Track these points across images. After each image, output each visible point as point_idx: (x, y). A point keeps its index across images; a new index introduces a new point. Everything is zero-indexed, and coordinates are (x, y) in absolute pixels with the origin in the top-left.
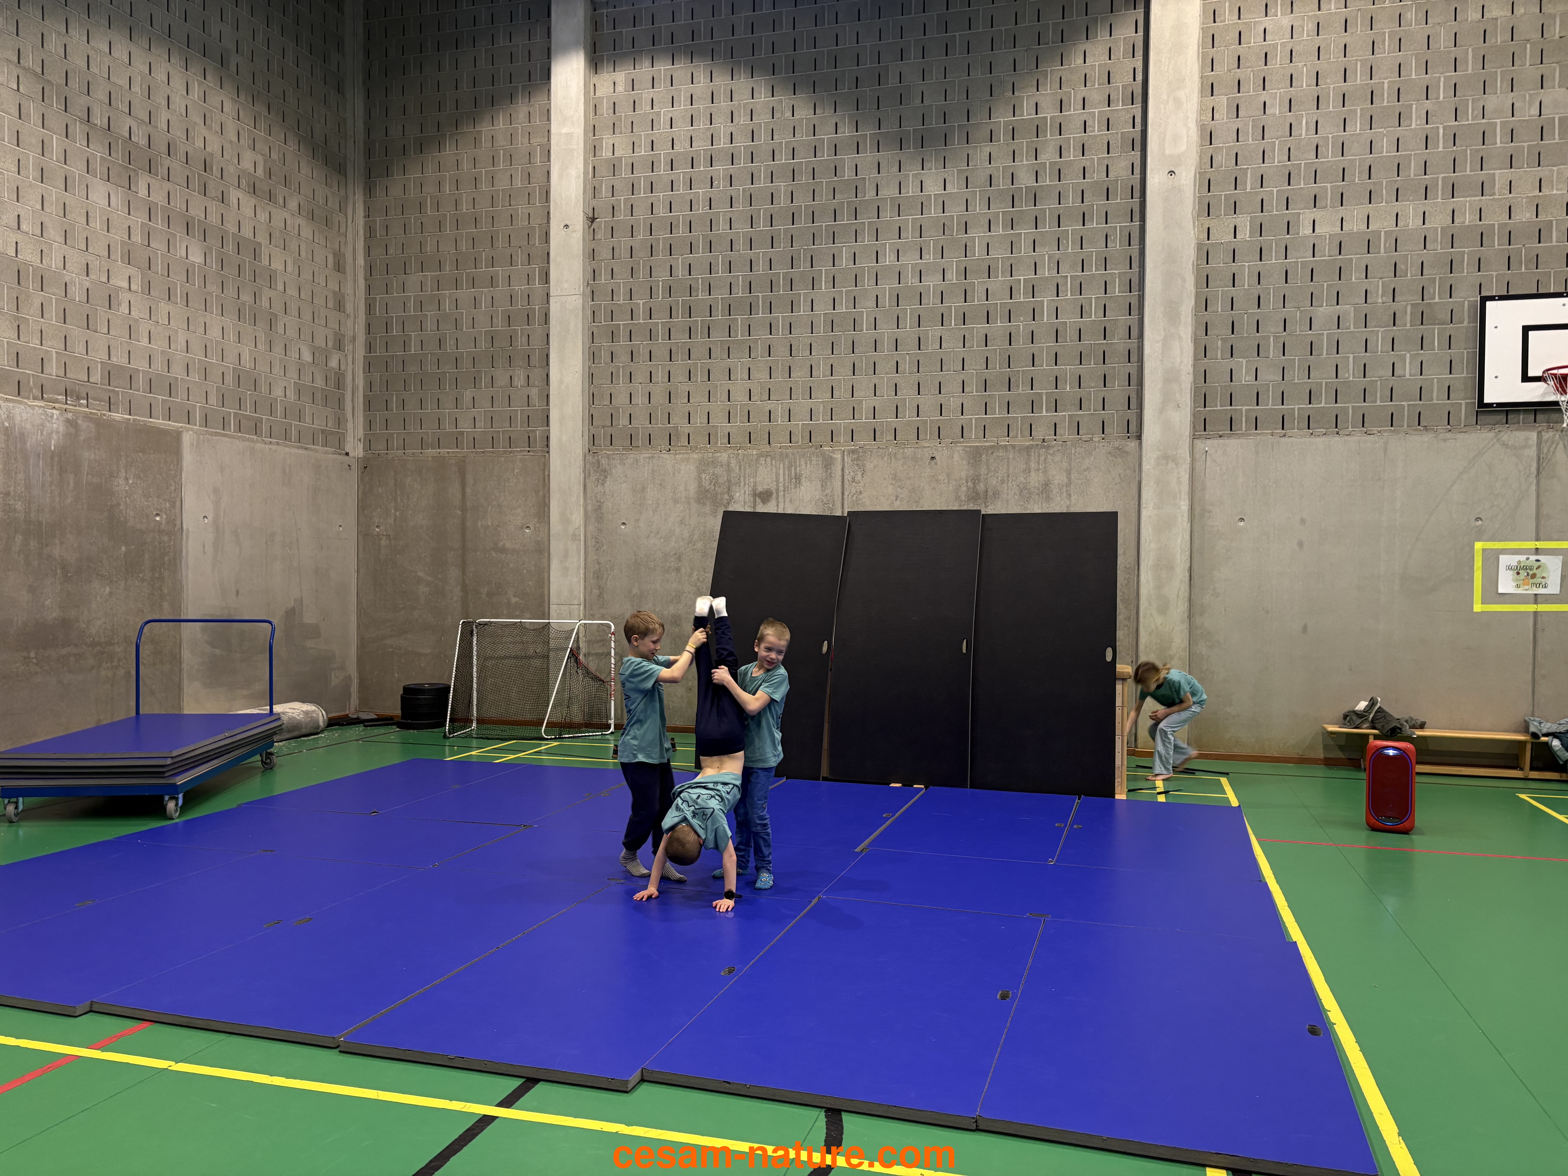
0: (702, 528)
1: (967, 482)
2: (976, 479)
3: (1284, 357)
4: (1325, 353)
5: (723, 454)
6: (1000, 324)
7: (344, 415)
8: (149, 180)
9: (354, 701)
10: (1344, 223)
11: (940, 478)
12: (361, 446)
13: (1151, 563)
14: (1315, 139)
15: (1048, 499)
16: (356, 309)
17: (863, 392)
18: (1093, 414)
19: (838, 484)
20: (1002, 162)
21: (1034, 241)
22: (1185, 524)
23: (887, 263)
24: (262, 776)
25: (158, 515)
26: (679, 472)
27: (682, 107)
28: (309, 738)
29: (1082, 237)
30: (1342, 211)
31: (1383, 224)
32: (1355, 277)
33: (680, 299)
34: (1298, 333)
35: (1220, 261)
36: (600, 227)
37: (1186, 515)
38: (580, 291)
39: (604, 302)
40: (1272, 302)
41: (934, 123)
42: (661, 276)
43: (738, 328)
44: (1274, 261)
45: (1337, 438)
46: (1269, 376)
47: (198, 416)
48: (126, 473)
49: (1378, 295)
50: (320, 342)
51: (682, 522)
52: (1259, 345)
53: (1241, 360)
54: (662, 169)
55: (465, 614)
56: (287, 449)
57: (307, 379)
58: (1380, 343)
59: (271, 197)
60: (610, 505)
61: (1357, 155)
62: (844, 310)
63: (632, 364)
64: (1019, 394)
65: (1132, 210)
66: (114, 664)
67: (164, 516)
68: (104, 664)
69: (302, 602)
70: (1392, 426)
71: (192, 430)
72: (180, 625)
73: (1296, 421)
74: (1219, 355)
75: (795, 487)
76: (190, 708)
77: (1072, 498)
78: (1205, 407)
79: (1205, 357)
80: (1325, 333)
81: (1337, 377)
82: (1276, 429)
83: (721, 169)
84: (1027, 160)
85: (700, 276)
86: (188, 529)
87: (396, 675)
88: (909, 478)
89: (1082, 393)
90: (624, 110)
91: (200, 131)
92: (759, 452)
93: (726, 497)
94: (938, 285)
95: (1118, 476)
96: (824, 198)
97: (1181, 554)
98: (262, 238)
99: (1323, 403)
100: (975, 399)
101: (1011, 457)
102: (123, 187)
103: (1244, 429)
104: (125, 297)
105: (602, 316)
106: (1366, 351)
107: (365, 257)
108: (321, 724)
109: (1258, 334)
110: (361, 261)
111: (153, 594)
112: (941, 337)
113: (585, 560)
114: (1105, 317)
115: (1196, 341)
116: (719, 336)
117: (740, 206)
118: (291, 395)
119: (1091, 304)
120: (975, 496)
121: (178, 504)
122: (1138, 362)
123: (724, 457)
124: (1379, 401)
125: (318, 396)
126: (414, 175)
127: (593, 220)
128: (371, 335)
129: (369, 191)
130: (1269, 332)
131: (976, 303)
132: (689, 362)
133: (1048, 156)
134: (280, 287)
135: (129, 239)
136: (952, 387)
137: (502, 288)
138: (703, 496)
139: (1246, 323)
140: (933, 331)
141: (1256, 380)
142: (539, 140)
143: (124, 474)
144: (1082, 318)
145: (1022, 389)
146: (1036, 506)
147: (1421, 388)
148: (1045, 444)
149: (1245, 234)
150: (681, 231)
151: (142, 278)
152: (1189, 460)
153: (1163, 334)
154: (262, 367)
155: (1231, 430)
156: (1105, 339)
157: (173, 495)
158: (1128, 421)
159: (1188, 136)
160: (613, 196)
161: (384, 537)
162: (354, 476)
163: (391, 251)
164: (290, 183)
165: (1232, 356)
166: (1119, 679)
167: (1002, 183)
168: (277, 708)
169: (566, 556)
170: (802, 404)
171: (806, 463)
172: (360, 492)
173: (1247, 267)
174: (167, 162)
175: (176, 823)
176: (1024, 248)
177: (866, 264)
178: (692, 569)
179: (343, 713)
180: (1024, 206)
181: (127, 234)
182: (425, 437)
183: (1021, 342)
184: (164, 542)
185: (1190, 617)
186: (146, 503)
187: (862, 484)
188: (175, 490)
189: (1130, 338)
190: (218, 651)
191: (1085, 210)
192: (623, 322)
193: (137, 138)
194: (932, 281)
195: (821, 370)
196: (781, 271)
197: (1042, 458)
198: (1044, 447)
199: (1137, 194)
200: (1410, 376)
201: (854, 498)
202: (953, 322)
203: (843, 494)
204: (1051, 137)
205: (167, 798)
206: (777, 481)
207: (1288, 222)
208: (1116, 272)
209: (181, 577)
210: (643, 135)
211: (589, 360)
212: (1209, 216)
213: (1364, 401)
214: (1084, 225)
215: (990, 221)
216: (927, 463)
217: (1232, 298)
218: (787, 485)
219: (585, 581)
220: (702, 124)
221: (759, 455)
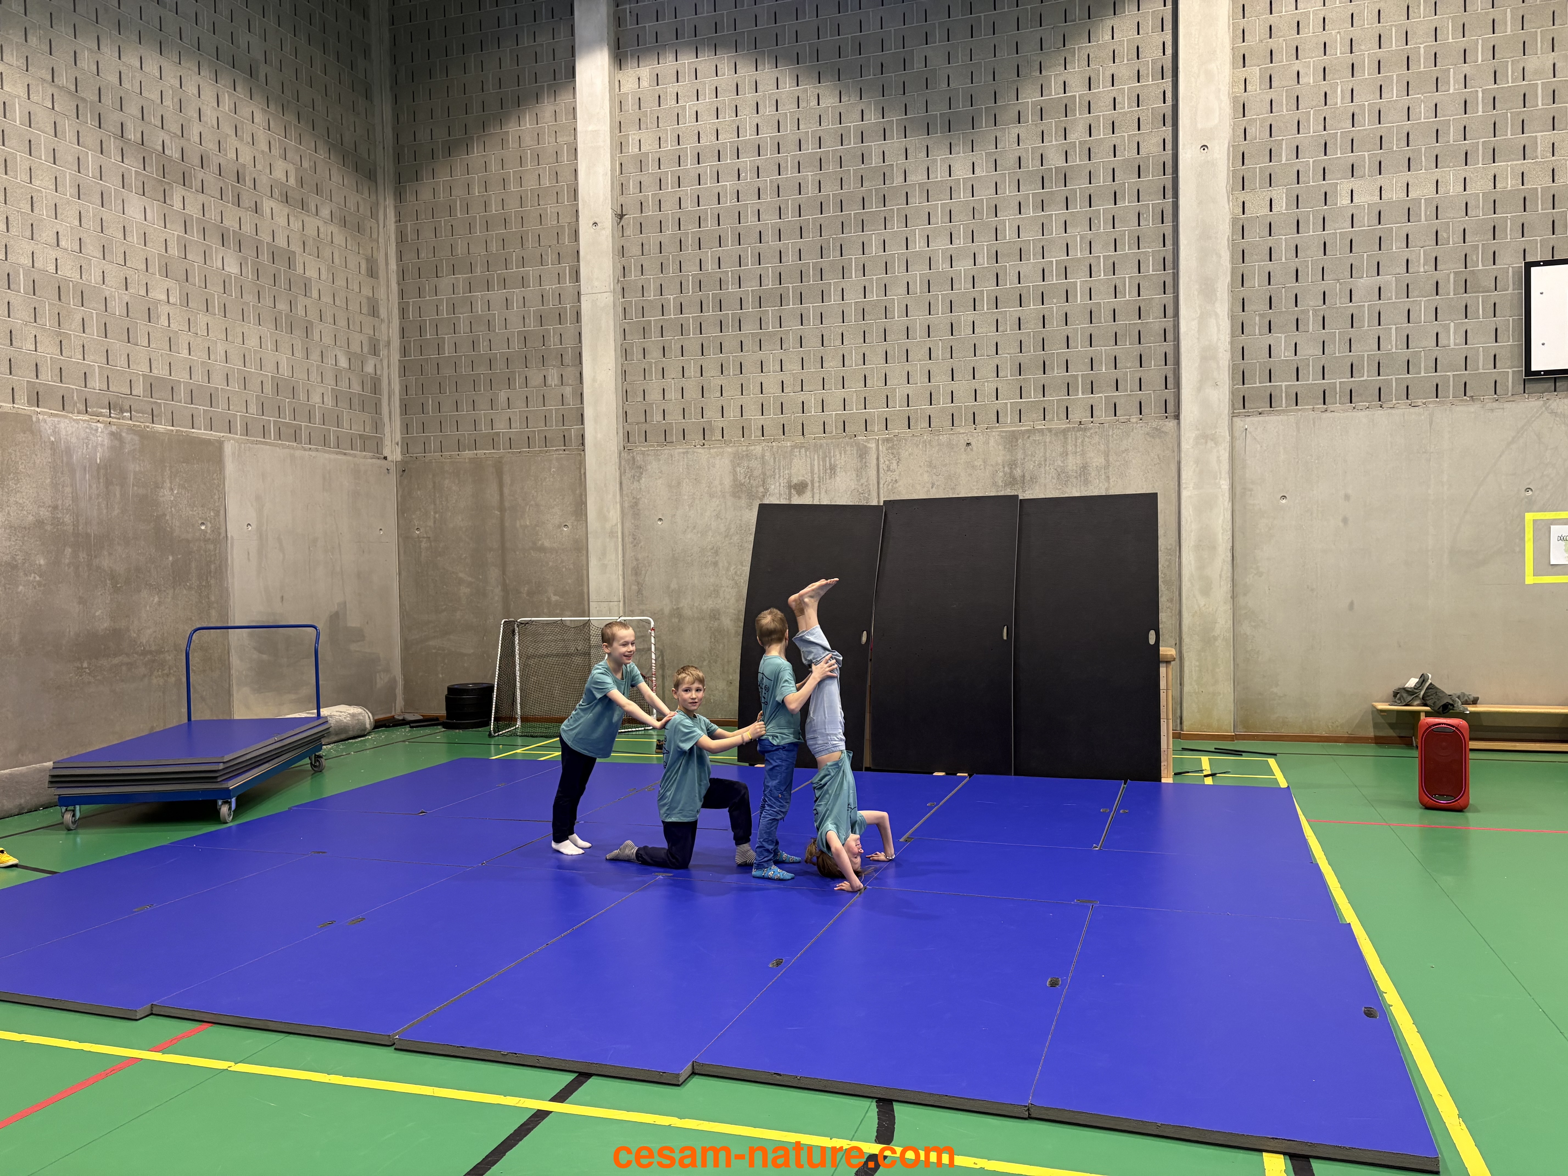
0: (738, 522)
1: (1004, 467)
2: (1013, 464)
3: (1324, 331)
4: (1366, 325)
5: (757, 447)
6: (1032, 307)
7: (381, 419)
8: (183, 193)
9: (400, 703)
10: (1383, 192)
11: (976, 463)
12: (399, 450)
13: (1192, 543)
14: (1352, 108)
15: (1086, 482)
16: (390, 314)
17: (897, 379)
18: (1130, 395)
19: (873, 473)
20: (1031, 143)
21: (1065, 222)
22: (1226, 503)
23: (918, 249)
24: (312, 778)
25: (203, 524)
26: (714, 467)
27: (707, 100)
28: (357, 740)
29: (1114, 216)
30: (1380, 180)
31: (1422, 191)
32: (1396, 246)
33: (711, 293)
34: (1337, 306)
35: (1256, 236)
36: (629, 224)
37: (1227, 495)
38: (610, 288)
39: (634, 298)
40: (1310, 275)
41: (961, 106)
42: (690, 270)
43: (769, 320)
44: (1311, 233)
45: (1380, 412)
46: (1310, 351)
47: (239, 426)
48: (171, 483)
49: (1419, 264)
50: (355, 348)
51: (718, 516)
52: (1297, 319)
53: (1280, 335)
54: (689, 163)
55: (507, 612)
56: (327, 455)
57: (343, 386)
58: (1423, 314)
59: (303, 205)
60: (646, 501)
61: (1394, 122)
62: (875, 298)
63: (664, 359)
64: (1054, 377)
65: (1164, 187)
66: (165, 672)
67: (209, 525)
68: (156, 672)
69: (346, 606)
70: (1437, 397)
71: (233, 439)
72: (228, 632)
73: (1338, 395)
74: (1257, 331)
75: (831, 478)
76: (240, 713)
77: (1111, 481)
78: (1244, 384)
79: (1243, 333)
80: (1366, 304)
81: (1379, 349)
82: (1318, 404)
83: (748, 160)
84: (1056, 140)
85: (729, 269)
86: (232, 537)
87: (441, 676)
88: (945, 465)
89: (1118, 373)
90: (650, 105)
91: (232, 143)
92: (793, 444)
93: (761, 489)
94: (969, 269)
95: (1156, 457)
96: (852, 185)
97: (1222, 533)
98: (296, 247)
99: (1366, 375)
100: (1009, 383)
101: (1048, 440)
102: (158, 201)
103: (1284, 405)
104: (164, 309)
105: (633, 312)
106: (1409, 322)
107: (397, 262)
108: (368, 726)
109: (1296, 309)
110: (393, 266)
111: (201, 603)
112: (974, 322)
113: (624, 556)
114: (1139, 296)
115: (1233, 318)
116: (750, 328)
117: (768, 197)
118: (329, 402)
119: (1125, 284)
120: (1012, 481)
121: (222, 512)
122: (1174, 341)
123: (758, 449)
124: (1423, 371)
125: (356, 401)
126: (443, 178)
127: (621, 216)
128: (405, 339)
129: (399, 196)
130: (1308, 305)
131: (1008, 286)
132: (721, 355)
133: (1077, 135)
134: (315, 294)
135: (166, 252)
136: (986, 371)
137: (533, 287)
138: (739, 489)
139: (1284, 297)
140: (965, 316)
141: (1296, 355)
142: (565, 139)
143: (169, 485)
144: (1116, 298)
145: (1057, 372)
146: (1074, 490)
147: (1466, 357)
148: (1082, 426)
149: (1281, 206)
150: (710, 224)
151: (180, 291)
152: (1228, 438)
153: (1199, 312)
154: (301, 375)
155: (1271, 407)
156: (1140, 318)
157: (217, 504)
158: (1166, 401)
159: (1220, 109)
160: (641, 192)
161: (425, 540)
162: (393, 479)
163: (423, 255)
164: (322, 192)
165: (1270, 332)
166: (1163, 662)
167: (1031, 164)
168: (324, 712)
169: (604, 554)
170: (835, 394)
171: (840, 453)
172: (399, 495)
173: (1283, 240)
174: (200, 174)
175: (230, 827)
176: (1055, 230)
177: (896, 250)
178: (729, 564)
179: (388, 715)
180: (1055, 187)
181: (164, 248)
182: (462, 439)
183: (1055, 324)
184: (209, 550)
185: (1233, 597)
186: (191, 513)
187: (897, 473)
188: (219, 499)
189: (1165, 317)
190: (265, 657)
191: (1116, 188)
192: (654, 318)
193: (170, 152)
194: (963, 266)
195: (854, 359)
196: (811, 260)
197: (1079, 441)
198: (1081, 429)
199: (1169, 170)
200: (1455, 345)
201: (890, 487)
202: (985, 306)
203: (878, 483)
204: (1080, 117)
205: (220, 802)
206: (812, 472)
207: (1326, 193)
208: (1150, 250)
209: (227, 584)
210: (669, 129)
211: (622, 356)
212: (1243, 190)
213: (1408, 373)
214: (1115, 204)
215: (1020, 203)
216: (963, 450)
217: (1269, 273)
218: (822, 475)
219: (624, 578)
220: (727, 116)
221: (793, 447)
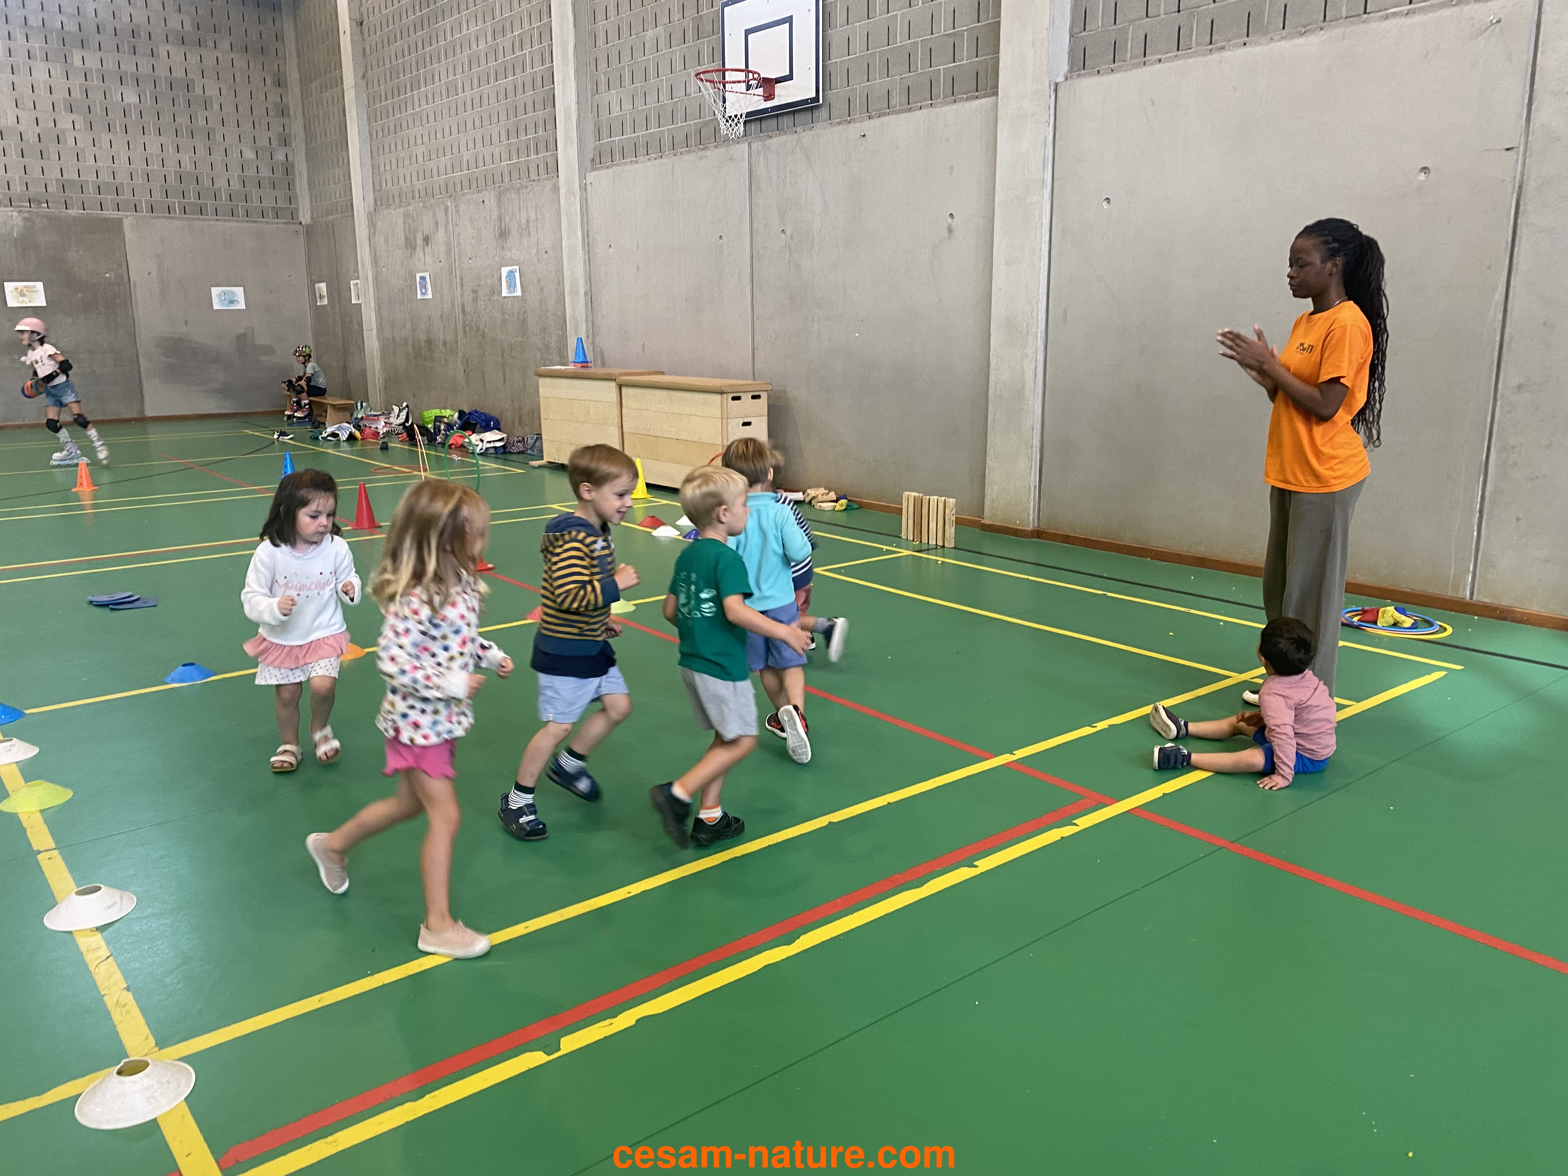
1: (498, 222)
2: (500, 219)
3: (633, 85)
4: (652, 77)
6: (510, 78)
7: (295, 194)
8: (82, 53)
11: (487, 218)
12: (308, 216)
18: (551, 155)
23: (464, 33)
25: (107, 273)
34: (638, 59)
36: (364, 28)
38: (353, 84)
40: (625, 30)
42: (387, 64)
46: (627, 106)
48: (77, 247)
50: (263, 142)
51: (402, 264)
53: (613, 91)
56: (226, 224)
57: (251, 172)
59: (201, 43)
60: (378, 252)
62: (451, 78)
64: (521, 141)
67: (113, 274)
69: (253, 329)
70: (687, 147)
71: (137, 216)
73: (642, 148)
74: (603, 88)
75: (437, 233)
78: (599, 140)
82: (633, 157)
86: (135, 281)
88: (476, 221)
92: (423, 204)
93: (414, 242)
94: (484, 47)
98: (194, 76)
99: (653, 128)
100: (505, 148)
101: (513, 198)
102: (60, 62)
103: (618, 159)
104: (71, 135)
109: (620, 65)
112: (489, 94)
116: (410, 111)
118: (236, 185)
120: (500, 234)
121: (124, 265)
123: (411, 209)
125: (265, 182)
127: (362, 23)
131: (500, 60)
135: (70, 96)
136: (495, 139)
143: (75, 249)
145: (523, 137)
151: (84, 120)
152: (579, 192)
154: (203, 168)
155: (613, 161)
157: (119, 260)
162: (301, 239)
163: (305, 67)
164: (220, 30)
165: (609, 89)
171: (439, 212)
172: (307, 250)
174: (97, 38)
177: (457, 35)
181: (68, 94)
183: (520, 93)
184: (115, 290)
186: (96, 266)
187: (460, 227)
188: (121, 256)
193: (69, 28)
194: (482, 45)
195: (447, 132)
197: (525, 198)
200: (694, 93)
201: (458, 239)
203: (453, 236)
206: (430, 228)
209: (133, 312)
211: (370, 138)
213: (674, 123)
216: (482, 207)
217: (607, 32)
218: (433, 231)
219: (375, 313)
221: (424, 207)
